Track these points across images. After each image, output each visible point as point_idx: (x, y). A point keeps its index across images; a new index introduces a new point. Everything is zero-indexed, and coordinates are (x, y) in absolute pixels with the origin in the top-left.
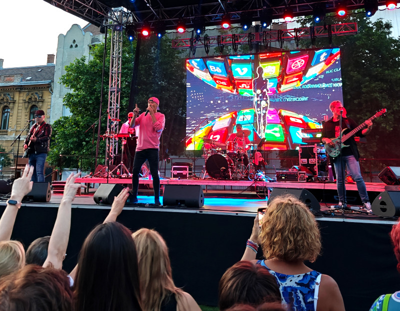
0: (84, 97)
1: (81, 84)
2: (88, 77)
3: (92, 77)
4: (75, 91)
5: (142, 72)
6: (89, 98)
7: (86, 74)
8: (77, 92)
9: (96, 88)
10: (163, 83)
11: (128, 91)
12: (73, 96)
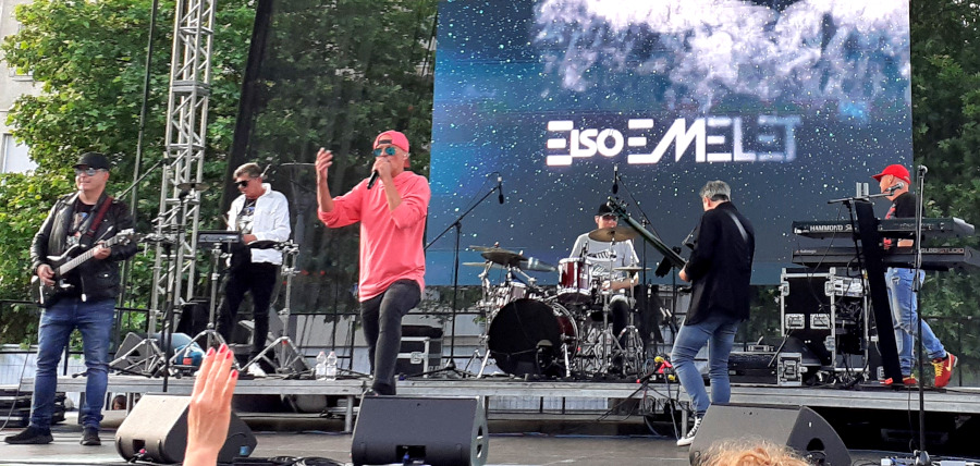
0: (79, 110)
1: (70, 66)
2: (96, 44)
3: (109, 46)
4: (47, 90)
5: (282, 35)
6: (95, 113)
7: (88, 35)
8: (56, 93)
9: (121, 84)
10: (352, 71)
11: (230, 96)
12: (41, 105)
